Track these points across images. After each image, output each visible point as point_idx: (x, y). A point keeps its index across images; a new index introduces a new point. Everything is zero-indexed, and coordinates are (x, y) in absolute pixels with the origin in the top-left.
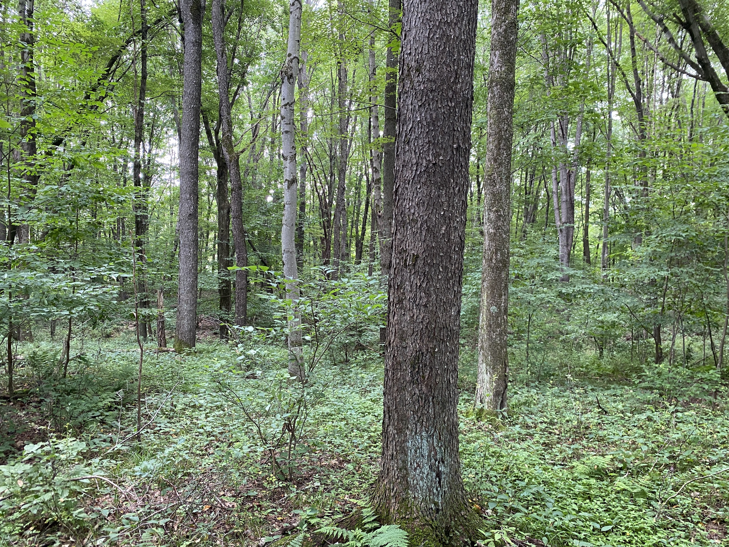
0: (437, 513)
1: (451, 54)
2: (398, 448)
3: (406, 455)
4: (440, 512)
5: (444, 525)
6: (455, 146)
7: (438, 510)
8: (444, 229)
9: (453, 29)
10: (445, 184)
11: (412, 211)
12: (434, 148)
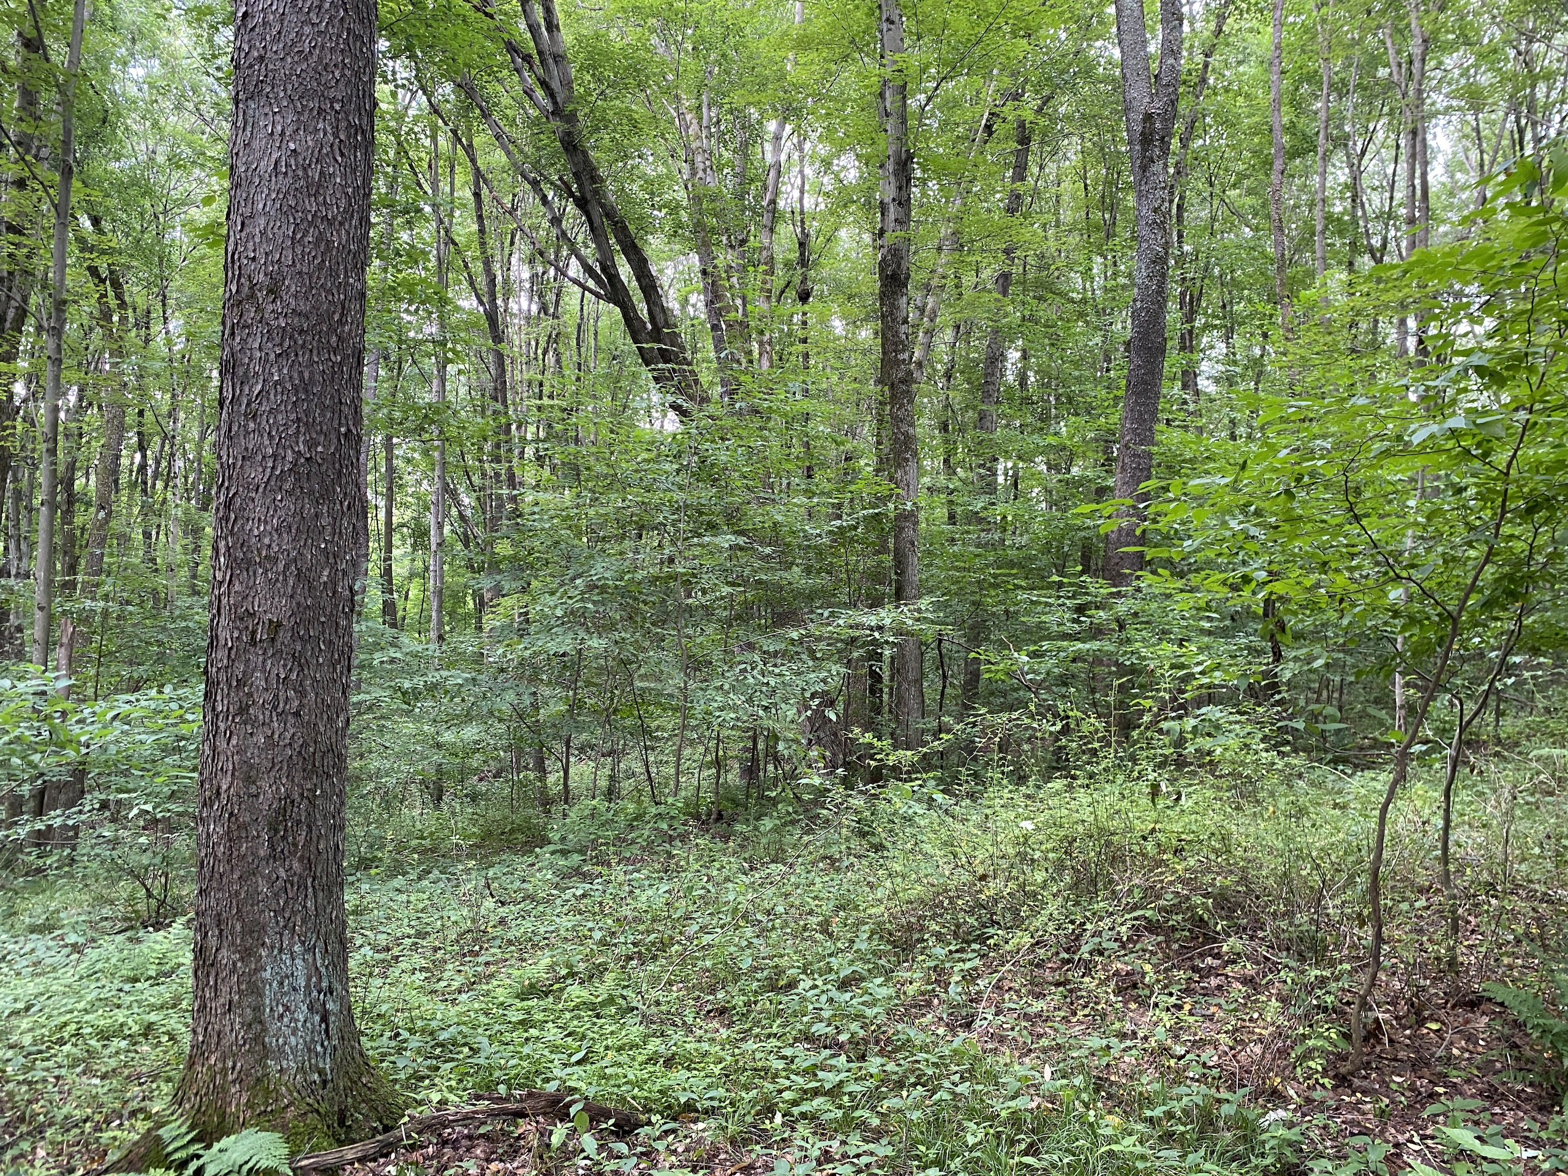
0: (324, 1088)
1: (333, 274)
2: (243, 987)
3: (261, 995)
4: (330, 1085)
5: (336, 1108)
6: (343, 430)
7: (324, 1082)
8: (326, 573)
9: (338, 231)
10: (326, 495)
11: (267, 541)
12: (308, 430)
